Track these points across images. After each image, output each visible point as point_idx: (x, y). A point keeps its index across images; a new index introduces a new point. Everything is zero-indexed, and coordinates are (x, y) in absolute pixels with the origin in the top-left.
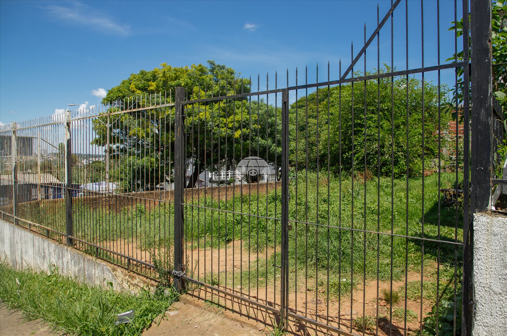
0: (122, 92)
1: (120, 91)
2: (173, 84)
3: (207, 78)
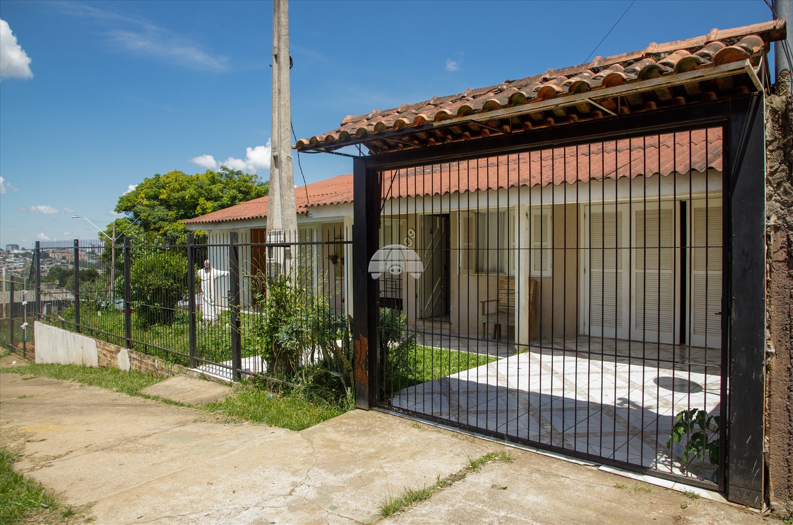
0: (131, 202)
3: (216, 188)
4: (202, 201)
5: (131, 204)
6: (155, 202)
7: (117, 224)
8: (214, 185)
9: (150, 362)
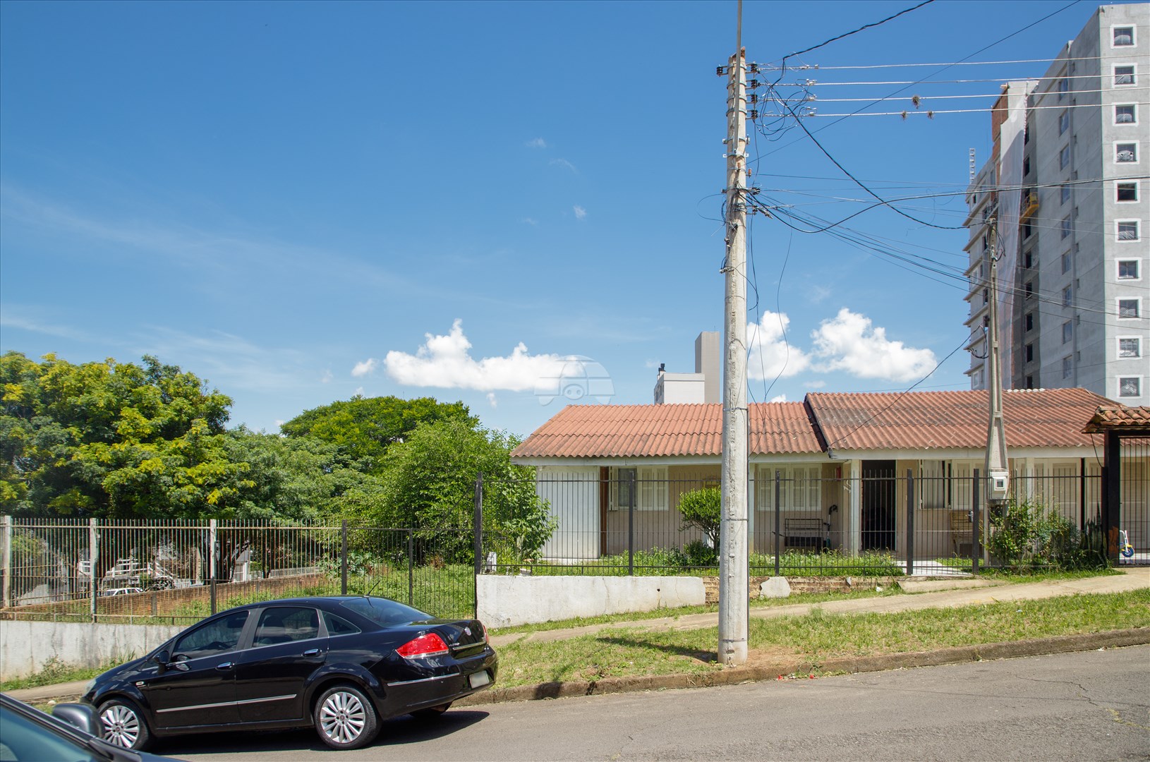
4: (126, 412)
9: (833, 581)
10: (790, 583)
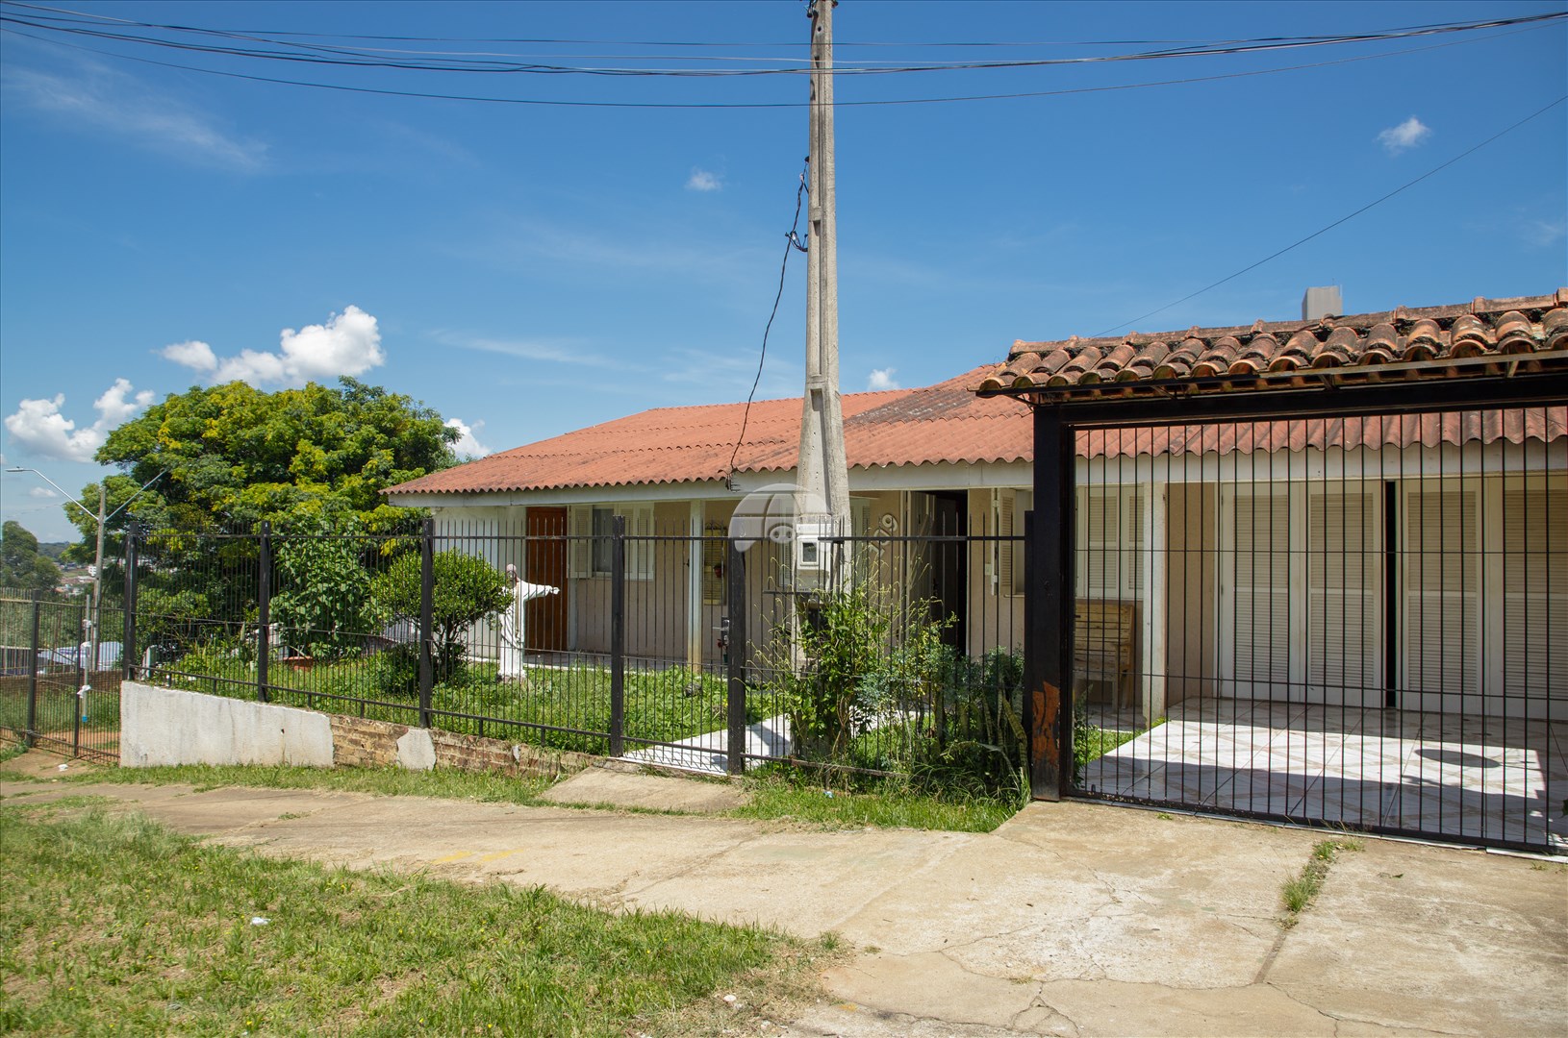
0: (139, 442)
1: (135, 439)
2: (247, 437)
3: (330, 422)
4: (303, 445)
5: (140, 448)
6: (194, 444)
7: (110, 486)
8: (327, 415)
9: (494, 750)
10: (436, 744)
